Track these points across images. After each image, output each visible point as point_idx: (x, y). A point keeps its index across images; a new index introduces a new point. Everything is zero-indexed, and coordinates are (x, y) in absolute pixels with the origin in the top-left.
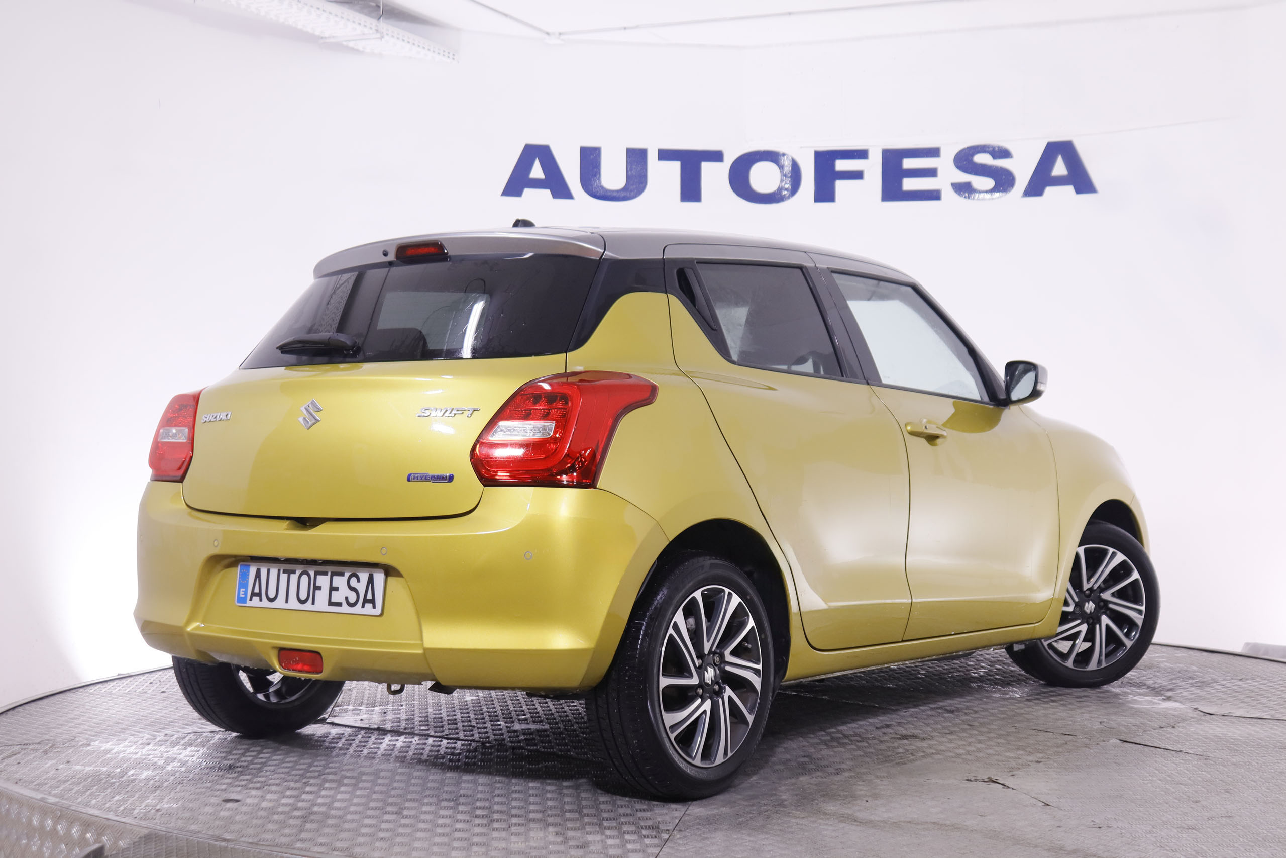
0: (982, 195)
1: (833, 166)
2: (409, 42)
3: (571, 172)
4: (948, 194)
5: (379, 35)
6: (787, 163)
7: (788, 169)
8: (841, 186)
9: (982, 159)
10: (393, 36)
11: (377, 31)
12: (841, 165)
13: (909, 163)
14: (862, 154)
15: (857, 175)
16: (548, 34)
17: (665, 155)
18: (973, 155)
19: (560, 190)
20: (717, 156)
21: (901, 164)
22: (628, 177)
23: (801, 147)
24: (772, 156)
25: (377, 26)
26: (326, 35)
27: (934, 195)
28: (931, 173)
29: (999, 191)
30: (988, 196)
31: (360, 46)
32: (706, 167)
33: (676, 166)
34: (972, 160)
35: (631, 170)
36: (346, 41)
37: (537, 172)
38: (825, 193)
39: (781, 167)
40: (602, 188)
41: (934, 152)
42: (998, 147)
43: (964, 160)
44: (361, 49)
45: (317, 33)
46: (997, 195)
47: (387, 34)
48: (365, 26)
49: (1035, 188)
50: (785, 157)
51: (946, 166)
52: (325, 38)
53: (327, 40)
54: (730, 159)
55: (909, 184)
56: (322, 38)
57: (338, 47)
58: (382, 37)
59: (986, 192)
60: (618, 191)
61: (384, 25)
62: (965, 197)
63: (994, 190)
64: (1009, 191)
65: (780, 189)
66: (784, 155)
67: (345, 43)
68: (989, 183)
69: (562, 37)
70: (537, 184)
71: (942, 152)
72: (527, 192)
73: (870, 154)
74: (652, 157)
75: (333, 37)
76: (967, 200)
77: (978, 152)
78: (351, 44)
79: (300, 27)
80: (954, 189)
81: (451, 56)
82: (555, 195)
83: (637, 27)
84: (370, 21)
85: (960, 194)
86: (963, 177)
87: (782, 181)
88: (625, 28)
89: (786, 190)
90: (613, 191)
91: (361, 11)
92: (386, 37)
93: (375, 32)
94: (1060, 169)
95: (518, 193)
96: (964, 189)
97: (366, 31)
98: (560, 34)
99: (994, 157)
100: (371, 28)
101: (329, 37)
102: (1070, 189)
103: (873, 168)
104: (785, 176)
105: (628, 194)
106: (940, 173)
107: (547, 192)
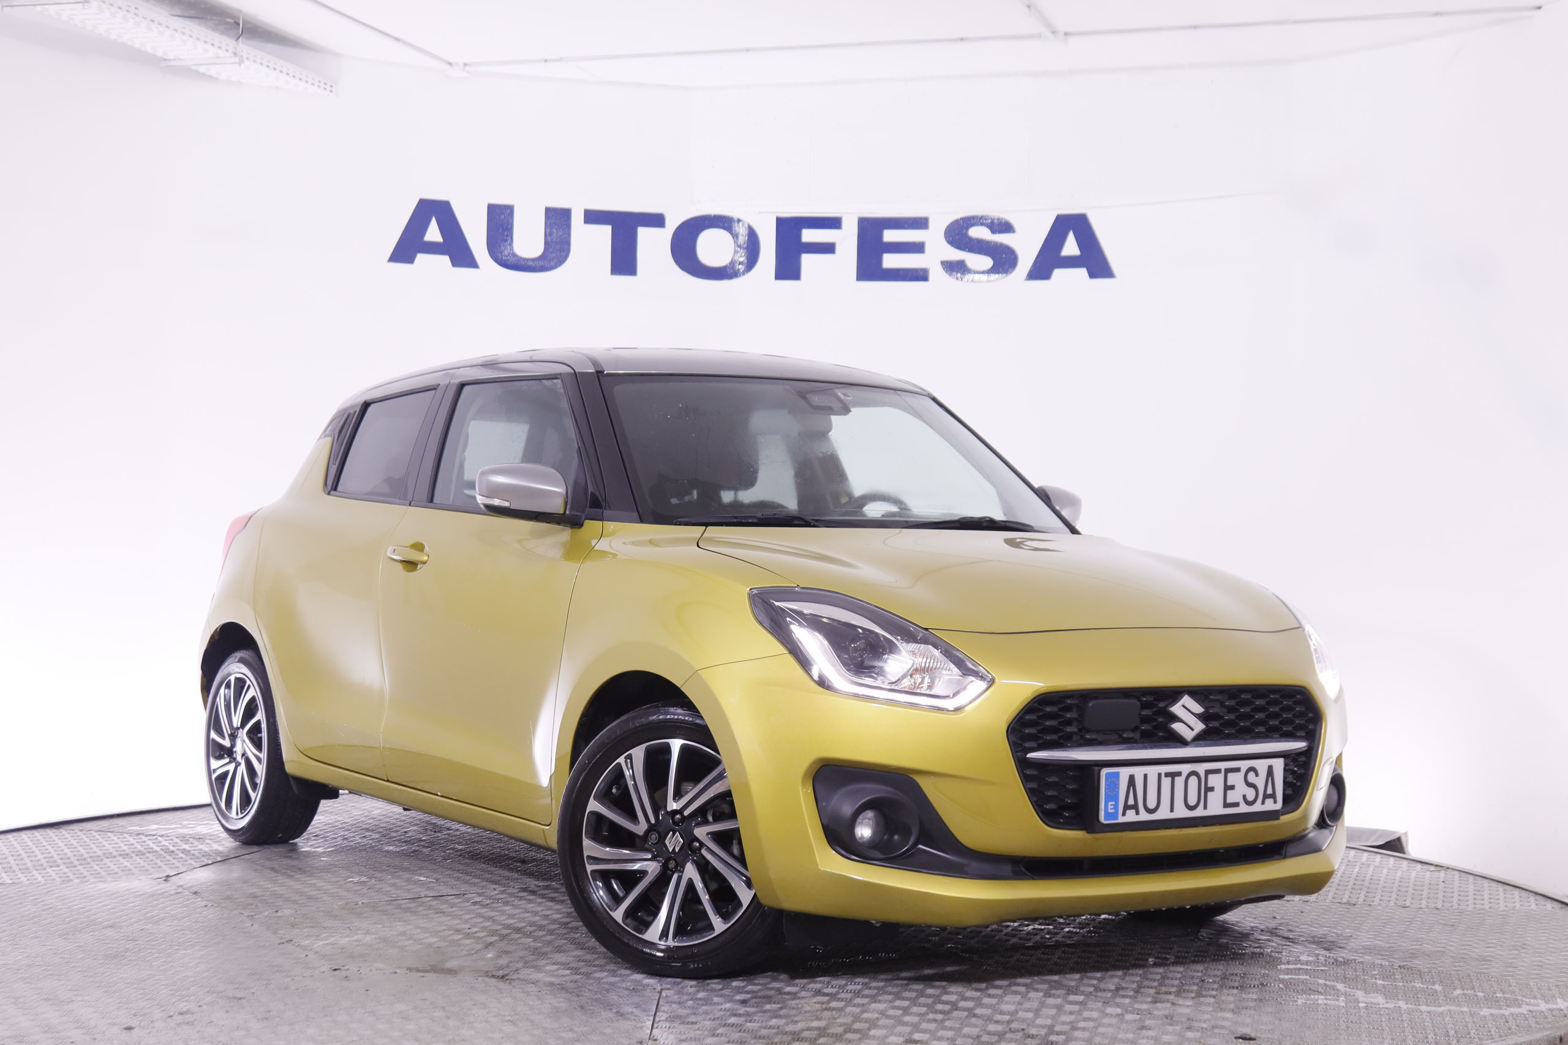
0: (977, 277)
1: (799, 236)
2: (275, 69)
3: (476, 234)
4: (937, 273)
5: (237, 59)
6: (742, 231)
7: (743, 239)
8: (807, 260)
9: (978, 233)
10: (255, 61)
11: (235, 54)
12: (809, 235)
13: (890, 236)
14: (833, 223)
15: (828, 248)
16: (450, 64)
17: (593, 217)
18: (967, 228)
19: (462, 256)
20: (656, 220)
21: (881, 236)
22: (546, 243)
23: (760, 213)
24: (723, 222)
25: (235, 48)
26: (170, 56)
27: (920, 275)
28: (917, 248)
29: (998, 273)
30: (984, 277)
31: (213, 71)
32: (644, 234)
33: (606, 231)
34: (966, 234)
35: (551, 234)
36: (195, 65)
37: (433, 233)
38: (788, 269)
39: (735, 236)
40: (514, 255)
41: (920, 223)
42: (998, 219)
43: (957, 236)
44: (215, 76)
45: (159, 54)
46: (994, 277)
47: (248, 59)
48: (220, 48)
49: (1041, 270)
50: (741, 224)
51: (934, 239)
52: (169, 60)
53: (173, 63)
54: (672, 224)
55: (890, 261)
56: (165, 60)
57: (186, 72)
58: (241, 62)
59: (983, 272)
60: (533, 260)
61: (245, 47)
62: (957, 278)
63: (994, 270)
64: (1011, 273)
65: (732, 263)
66: (739, 221)
67: (194, 68)
68: (987, 262)
69: (467, 68)
70: (433, 248)
71: (931, 224)
72: (421, 258)
73: (844, 224)
74: (577, 219)
75: (179, 59)
76: (959, 282)
77: (973, 225)
78: (202, 69)
79: (137, 45)
80: (944, 269)
81: (328, 87)
82: (457, 262)
83: (561, 59)
84: (228, 42)
85: (950, 275)
86: (956, 255)
87: (736, 252)
88: (546, 61)
89: (740, 263)
90: (527, 260)
91: (215, 28)
92: (246, 62)
93: (232, 55)
94: (1071, 247)
95: (410, 260)
96: (955, 268)
97: (221, 53)
98: (465, 65)
99: (993, 232)
100: (227, 50)
101: (174, 60)
102: (1083, 272)
103: (847, 239)
104: (740, 246)
105: (547, 264)
106: (927, 248)
107: (446, 259)
